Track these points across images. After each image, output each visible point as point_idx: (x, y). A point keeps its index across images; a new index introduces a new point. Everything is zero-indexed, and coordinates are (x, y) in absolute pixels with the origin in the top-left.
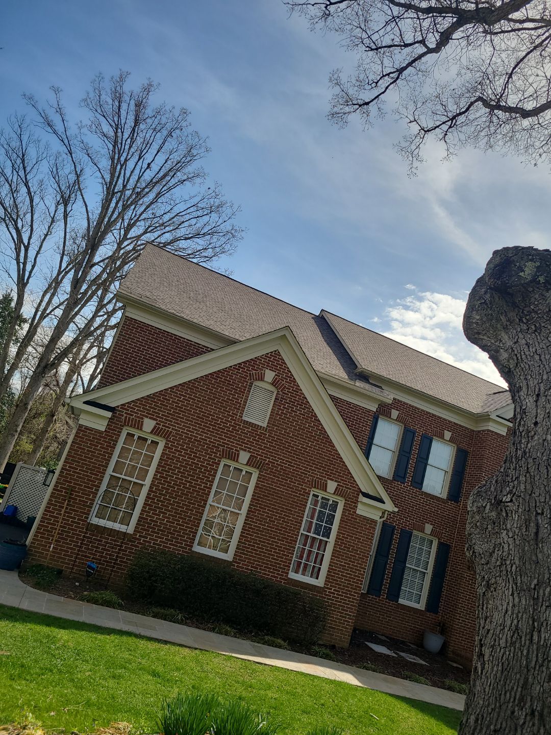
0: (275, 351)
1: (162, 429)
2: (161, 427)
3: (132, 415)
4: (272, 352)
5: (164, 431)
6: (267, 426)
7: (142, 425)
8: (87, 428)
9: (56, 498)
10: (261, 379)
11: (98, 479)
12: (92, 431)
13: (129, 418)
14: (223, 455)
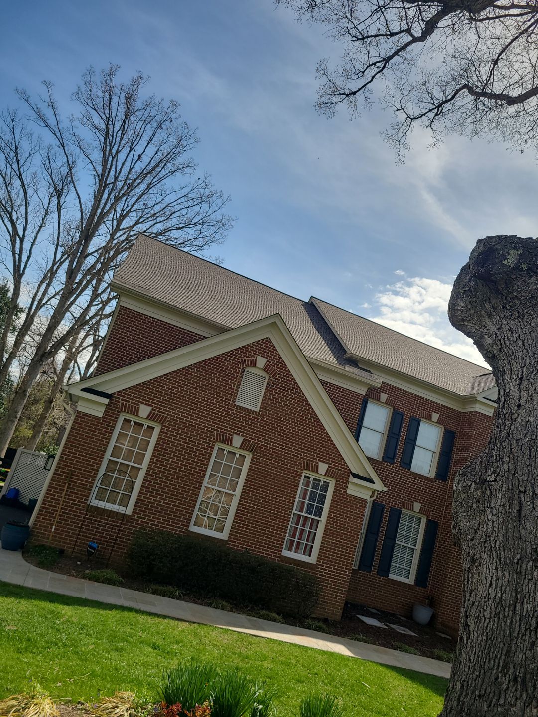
0: (267, 338)
1: (158, 414)
2: (156, 412)
3: (129, 402)
4: (263, 339)
5: (160, 417)
6: (260, 410)
7: (138, 411)
8: (85, 415)
9: (56, 481)
10: (253, 365)
11: (96, 463)
12: (90, 417)
13: (126, 404)
14: (217, 439)
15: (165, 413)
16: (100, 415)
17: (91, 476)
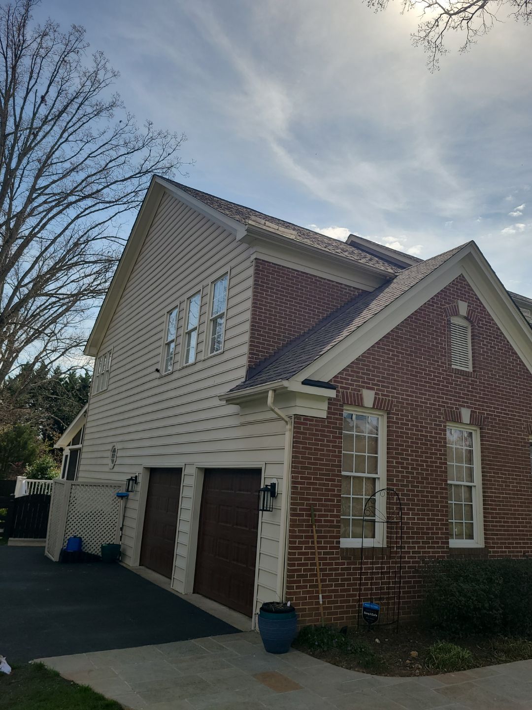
0: (460, 276)
1: (383, 399)
2: (380, 397)
3: (348, 389)
4: (457, 278)
5: (385, 401)
6: (474, 371)
7: (362, 399)
8: (306, 418)
9: (298, 526)
10: (456, 313)
11: (336, 486)
12: (312, 421)
13: (347, 392)
14: (446, 418)
15: (388, 396)
16: (324, 415)
17: (334, 506)
